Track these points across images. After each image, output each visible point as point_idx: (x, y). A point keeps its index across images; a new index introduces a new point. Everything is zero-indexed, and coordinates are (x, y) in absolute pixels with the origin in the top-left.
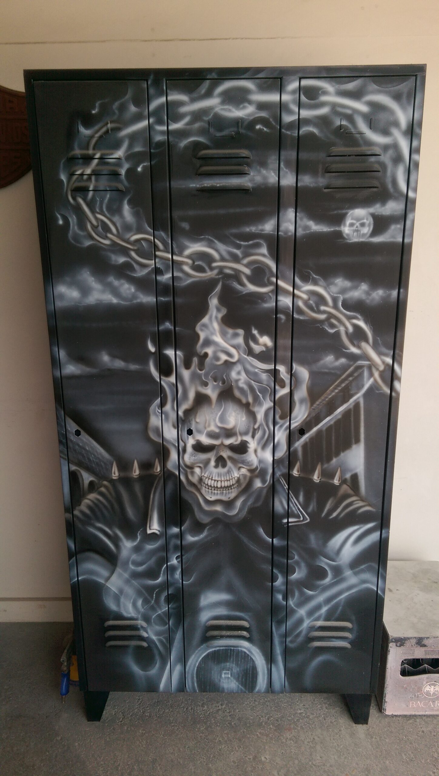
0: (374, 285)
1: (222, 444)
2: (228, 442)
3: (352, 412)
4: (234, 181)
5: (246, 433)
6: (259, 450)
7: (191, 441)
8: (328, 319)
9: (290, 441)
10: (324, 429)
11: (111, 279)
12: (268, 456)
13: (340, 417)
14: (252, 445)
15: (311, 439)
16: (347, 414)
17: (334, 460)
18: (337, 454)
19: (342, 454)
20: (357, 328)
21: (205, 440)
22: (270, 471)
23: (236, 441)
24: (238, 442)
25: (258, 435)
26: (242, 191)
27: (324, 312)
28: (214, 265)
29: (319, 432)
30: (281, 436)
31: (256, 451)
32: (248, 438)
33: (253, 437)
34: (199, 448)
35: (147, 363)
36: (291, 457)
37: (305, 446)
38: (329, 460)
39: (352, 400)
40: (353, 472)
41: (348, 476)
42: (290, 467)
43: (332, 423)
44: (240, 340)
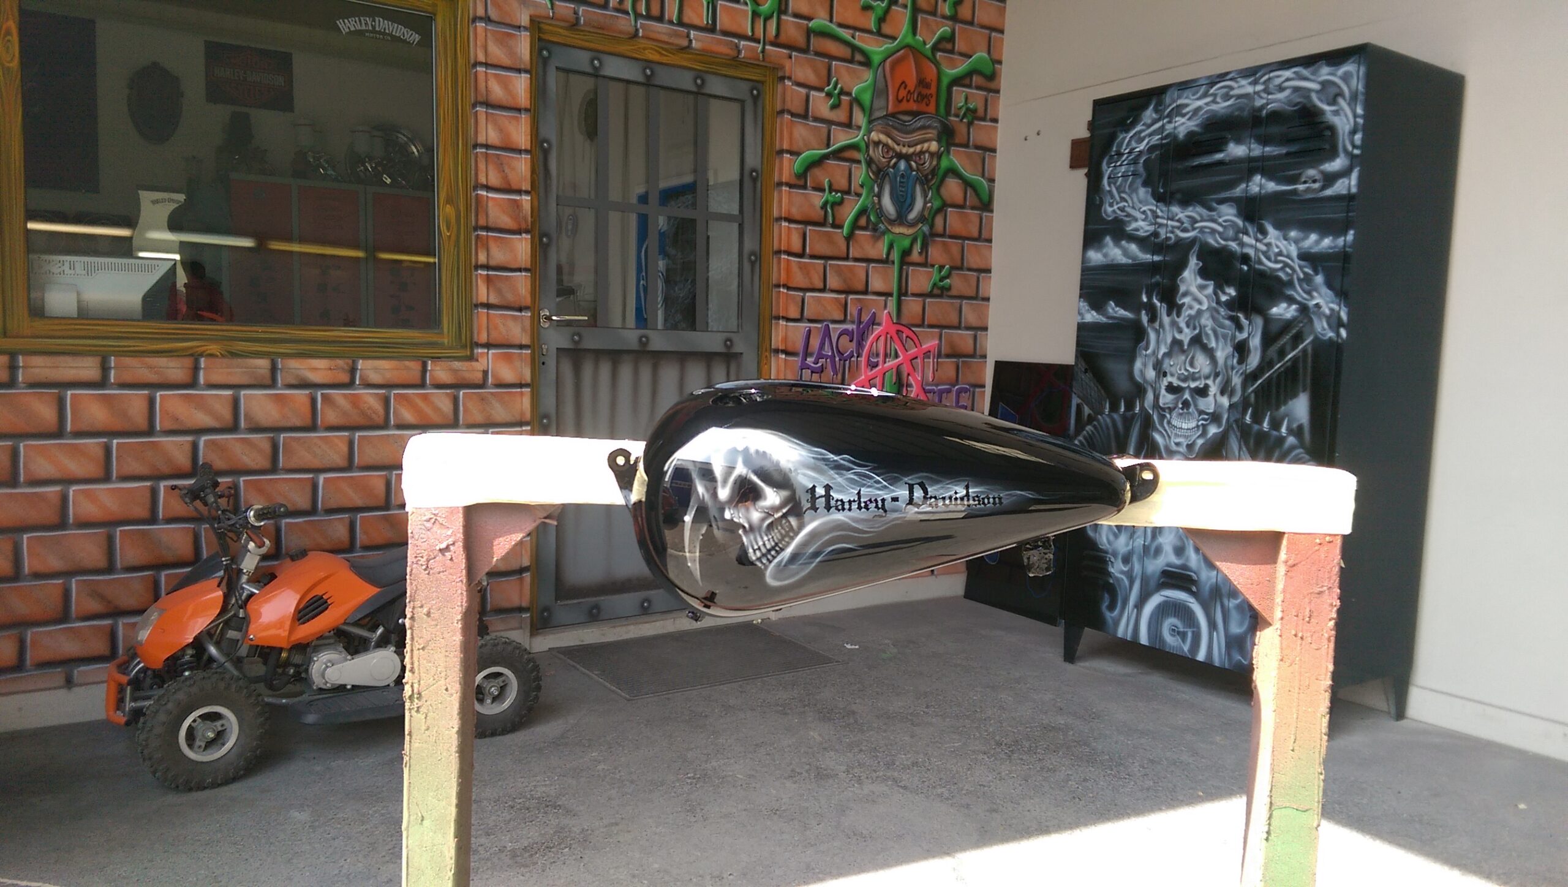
0: (1323, 234)
1: (1189, 386)
2: (1193, 385)
3: (1301, 360)
4: (1219, 156)
5: (1207, 378)
6: (1218, 395)
7: (1165, 383)
8: (1282, 269)
9: (1245, 385)
10: (1275, 375)
11: (1123, 243)
12: (1225, 401)
13: (1289, 363)
14: (1213, 390)
15: (1263, 385)
16: (1295, 360)
17: (1283, 408)
18: (1285, 403)
19: (1290, 403)
21: (1176, 382)
22: (1225, 416)
23: (1200, 384)
24: (1202, 386)
25: (1218, 380)
26: (1220, 163)
27: (1281, 262)
28: (1197, 225)
29: (1270, 379)
30: (1237, 381)
31: (1215, 395)
32: (1210, 382)
33: (1214, 381)
34: (1171, 389)
35: (1138, 313)
36: (1245, 404)
37: (1257, 391)
38: (1278, 407)
39: (1301, 347)
40: (1300, 423)
41: (1295, 426)
42: (1244, 413)
43: (1282, 369)
44: (1211, 290)
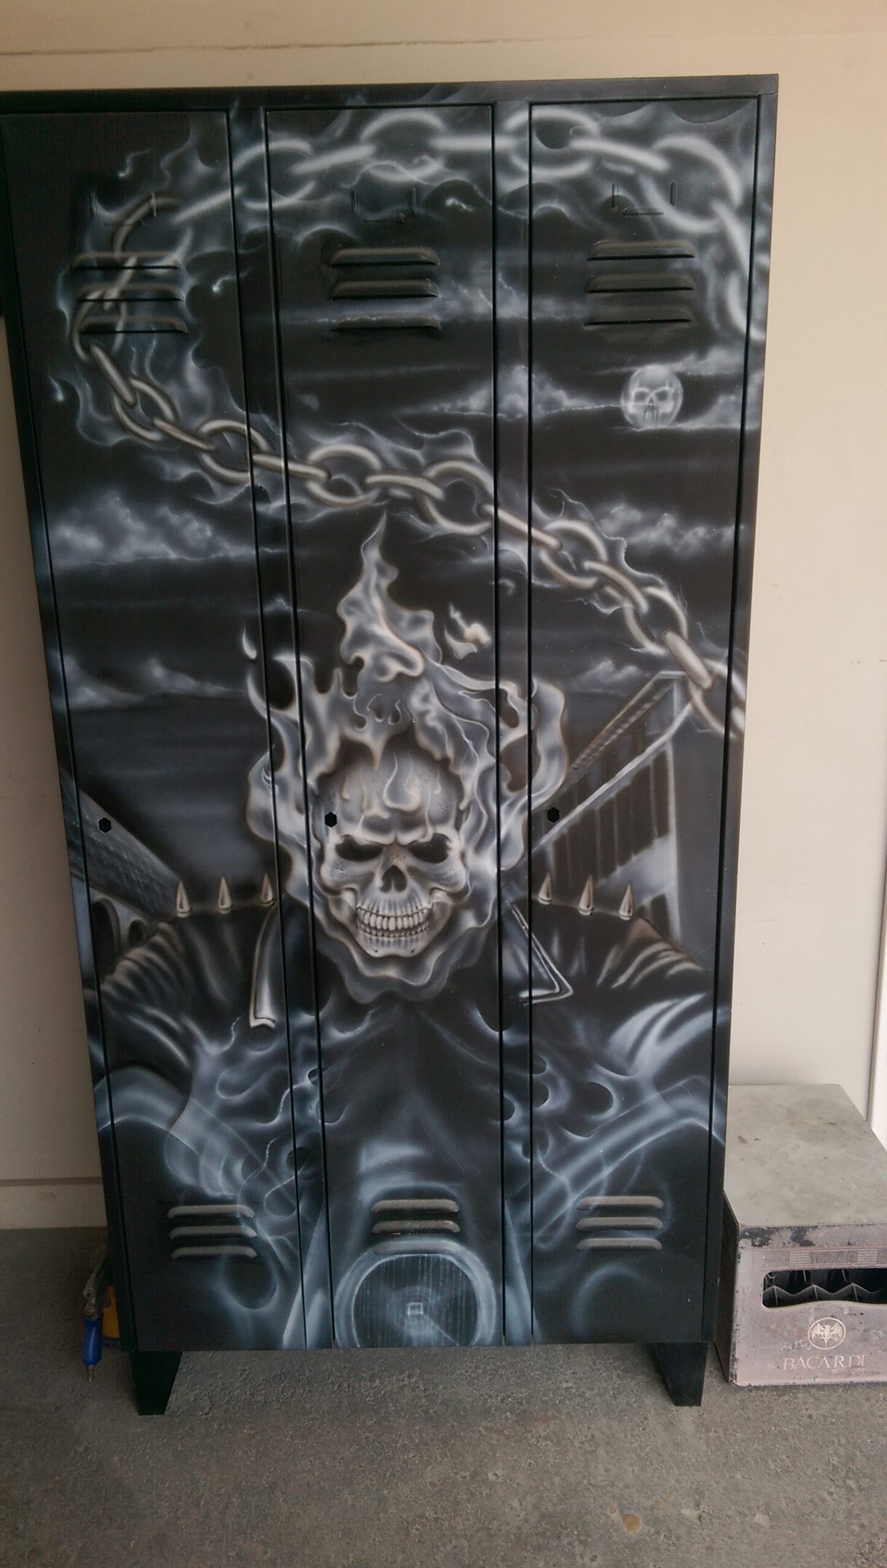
1: (396, 842)
2: (407, 838)
3: (652, 774)
4: (406, 312)
5: (443, 820)
6: (470, 854)
7: (333, 839)
8: (598, 587)
9: (531, 834)
10: (598, 808)
11: (165, 511)
12: (487, 865)
13: (627, 783)
14: (456, 843)
15: (573, 829)
16: (641, 777)
17: (619, 870)
18: (624, 859)
19: (634, 858)
20: (656, 603)
21: (363, 836)
22: (493, 895)
23: (424, 836)
24: (428, 838)
25: (467, 824)
26: (423, 330)
27: (592, 573)
28: (371, 479)
29: (588, 815)
30: (512, 824)
31: (463, 856)
32: (447, 830)
33: (457, 827)
34: (351, 851)
35: (240, 681)
36: (533, 866)
37: (560, 843)
38: (609, 869)
39: (650, 750)
40: (657, 894)
41: (647, 901)
42: (533, 886)
43: (613, 795)
44: (426, 633)
